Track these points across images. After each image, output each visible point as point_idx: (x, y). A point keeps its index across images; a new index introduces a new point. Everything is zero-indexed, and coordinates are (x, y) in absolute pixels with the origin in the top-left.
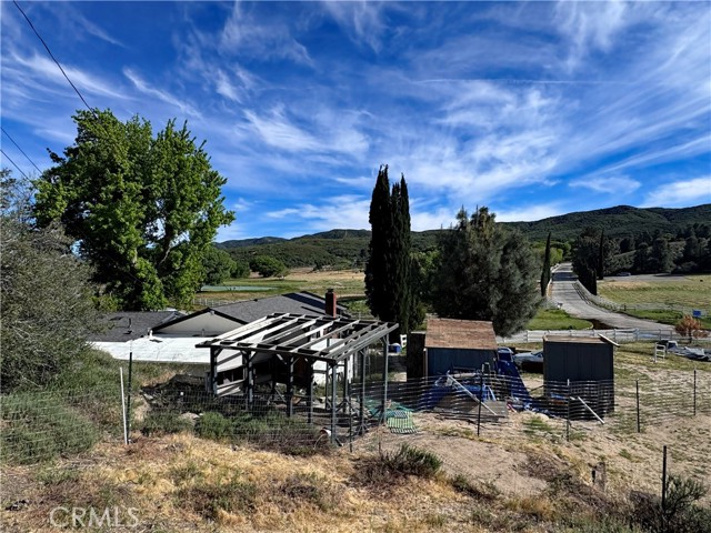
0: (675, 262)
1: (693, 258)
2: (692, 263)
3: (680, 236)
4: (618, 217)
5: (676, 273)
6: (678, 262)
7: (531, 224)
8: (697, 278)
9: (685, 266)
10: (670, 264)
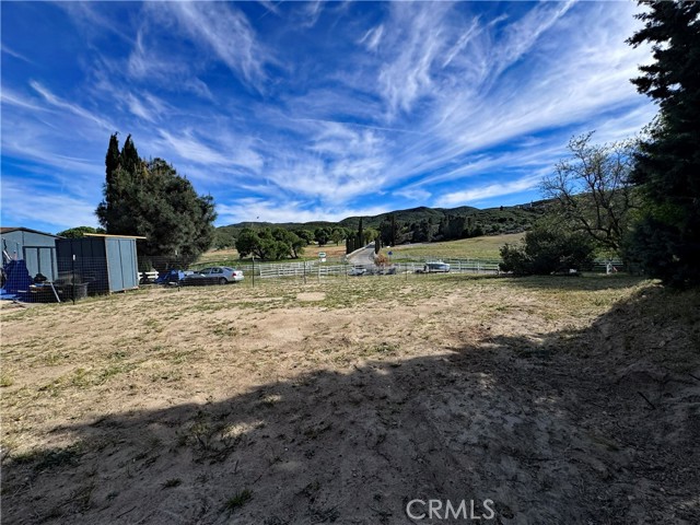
4: (420, 213)
7: (372, 217)
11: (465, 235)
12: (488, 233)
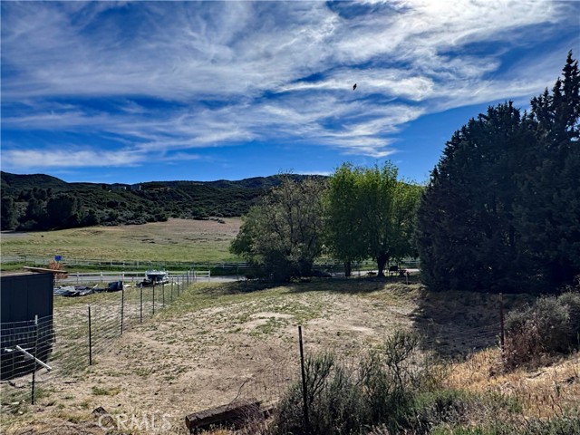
0: (19, 220)
1: (34, 217)
2: (33, 221)
3: (22, 198)
5: (20, 230)
6: (21, 220)
8: (38, 234)
9: (28, 223)
10: (14, 221)
11: (72, 223)
12: (104, 222)
